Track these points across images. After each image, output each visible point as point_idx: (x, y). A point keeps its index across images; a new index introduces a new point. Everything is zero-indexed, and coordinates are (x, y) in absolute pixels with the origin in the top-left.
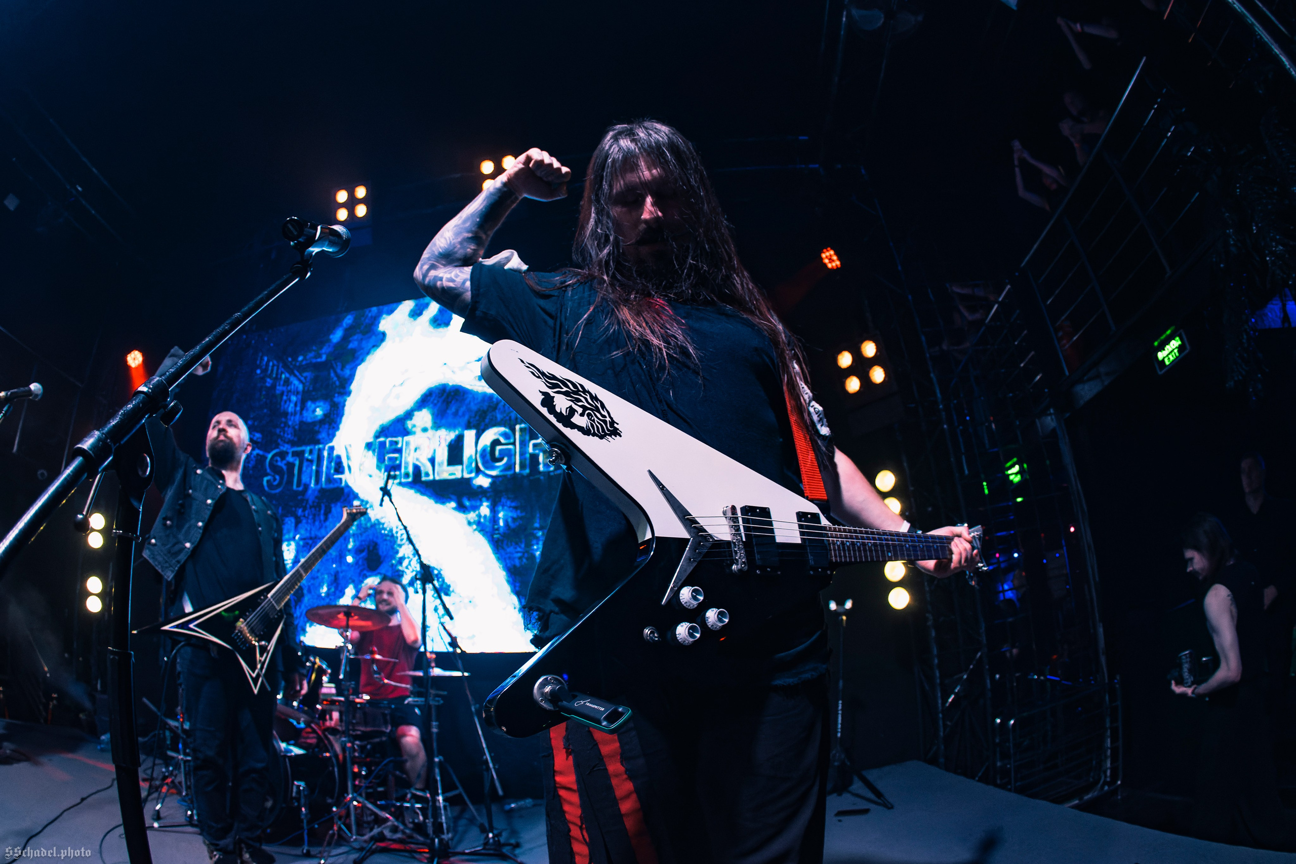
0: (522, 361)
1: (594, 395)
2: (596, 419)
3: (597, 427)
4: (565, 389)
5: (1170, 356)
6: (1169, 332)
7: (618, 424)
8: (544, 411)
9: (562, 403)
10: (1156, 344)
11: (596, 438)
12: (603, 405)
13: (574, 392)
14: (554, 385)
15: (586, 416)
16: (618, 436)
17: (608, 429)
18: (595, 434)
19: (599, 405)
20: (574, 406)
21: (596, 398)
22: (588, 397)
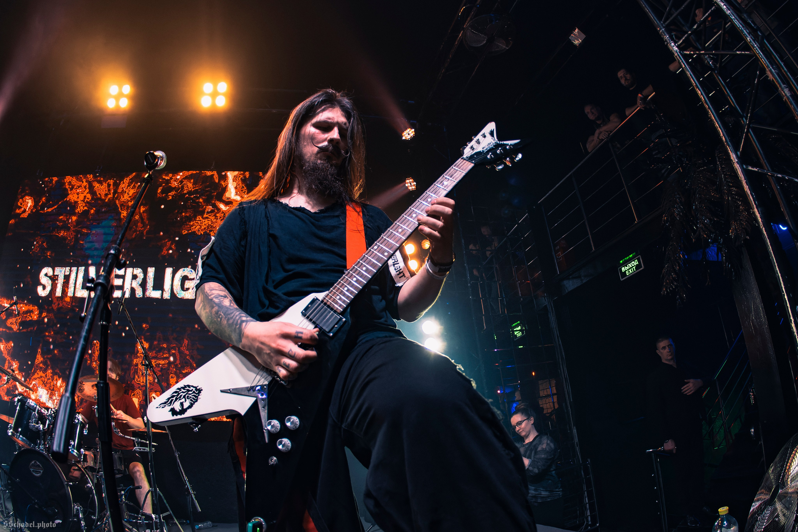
0: (157, 408)
1: (184, 386)
2: (190, 395)
3: (193, 398)
4: (174, 398)
5: (630, 270)
6: (631, 256)
7: (198, 386)
8: (175, 417)
9: (177, 406)
10: (621, 262)
11: (196, 403)
12: (189, 386)
13: (178, 395)
14: (171, 403)
15: (187, 400)
16: (201, 392)
17: (197, 394)
18: (194, 402)
19: (188, 388)
20: (181, 401)
21: (185, 386)
22: (183, 390)
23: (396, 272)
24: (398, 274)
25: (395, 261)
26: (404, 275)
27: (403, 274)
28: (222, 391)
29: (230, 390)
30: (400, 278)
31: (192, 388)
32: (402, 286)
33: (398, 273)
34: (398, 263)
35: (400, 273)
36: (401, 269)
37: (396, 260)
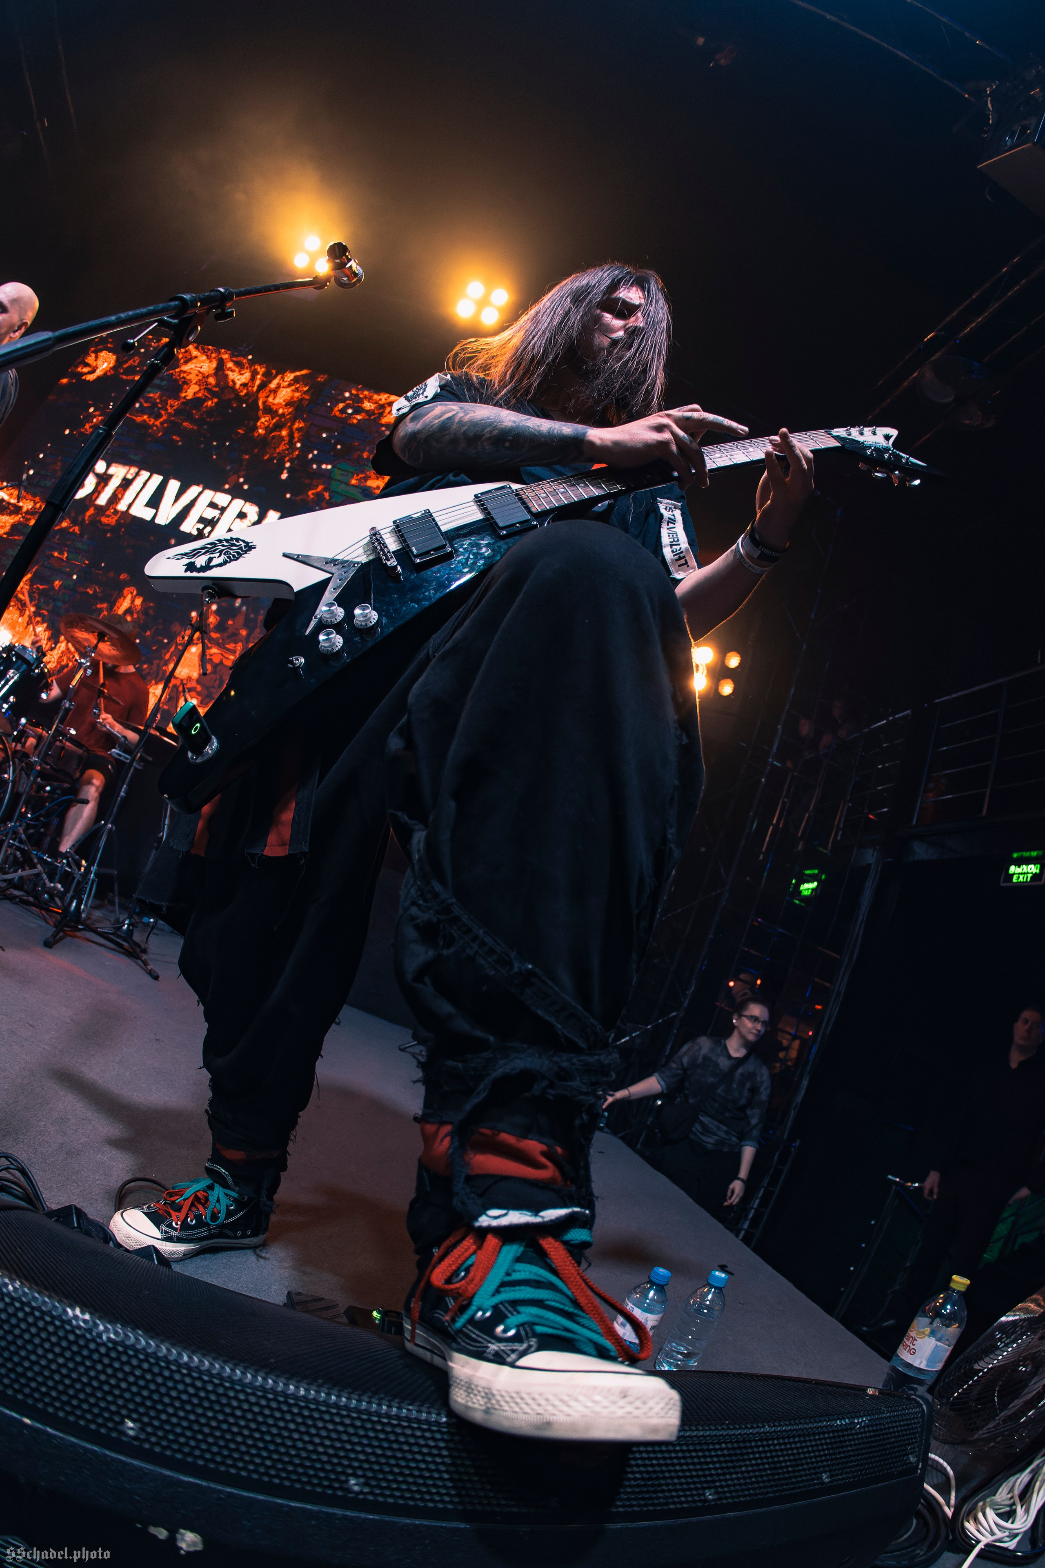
0: (169, 558)
1: (229, 538)
2: (232, 551)
3: (233, 555)
5: (1021, 877)
7: (252, 542)
11: (233, 563)
12: (238, 540)
13: (211, 548)
14: (194, 555)
15: (223, 555)
16: (253, 550)
17: (243, 551)
18: (231, 560)
19: (235, 542)
20: (212, 556)
21: (232, 539)
22: (225, 543)
23: (674, 555)
24: (677, 560)
25: (674, 541)
26: (686, 563)
27: (686, 560)
28: (285, 555)
29: (298, 556)
30: (679, 566)
31: (241, 543)
32: (682, 579)
33: (677, 557)
34: (679, 545)
35: (680, 558)
36: (682, 552)
37: (676, 540)
